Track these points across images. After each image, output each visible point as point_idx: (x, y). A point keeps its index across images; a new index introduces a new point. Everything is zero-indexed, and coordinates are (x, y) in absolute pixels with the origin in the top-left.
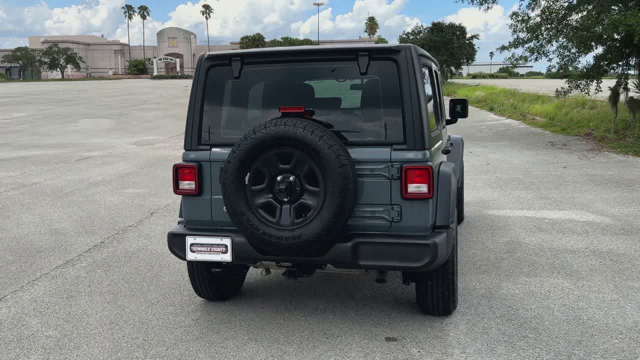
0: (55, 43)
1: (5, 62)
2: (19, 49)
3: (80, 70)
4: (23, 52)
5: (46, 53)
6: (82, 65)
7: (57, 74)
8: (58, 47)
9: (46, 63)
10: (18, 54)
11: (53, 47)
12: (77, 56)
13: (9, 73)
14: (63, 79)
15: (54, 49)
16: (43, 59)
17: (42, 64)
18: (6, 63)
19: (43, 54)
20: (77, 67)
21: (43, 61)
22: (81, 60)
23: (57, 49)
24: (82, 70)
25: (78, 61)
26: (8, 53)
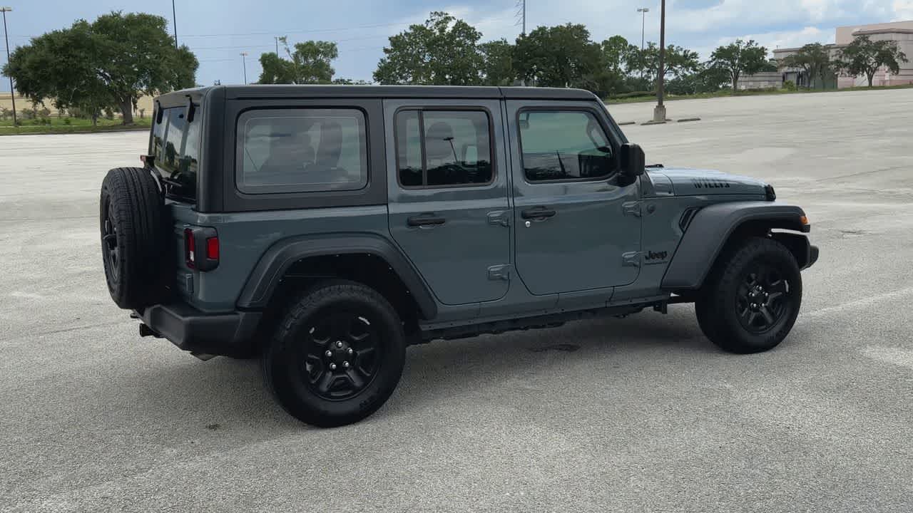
0: (863, 36)
1: (785, 66)
2: (807, 48)
3: (898, 73)
4: (812, 51)
5: (849, 50)
6: (901, 64)
7: (862, 79)
8: (868, 41)
9: (846, 65)
10: (806, 54)
11: (860, 41)
12: (897, 52)
13: (802, 81)
14: (870, 87)
15: (861, 44)
16: (843, 60)
17: (841, 67)
18: (787, 68)
19: (845, 52)
20: (894, 68)
21: (842, 63)
22: (902, 58)
23: (865, 44)
24: (900, 73)
25: (896, 60)
26: (791, 53)
